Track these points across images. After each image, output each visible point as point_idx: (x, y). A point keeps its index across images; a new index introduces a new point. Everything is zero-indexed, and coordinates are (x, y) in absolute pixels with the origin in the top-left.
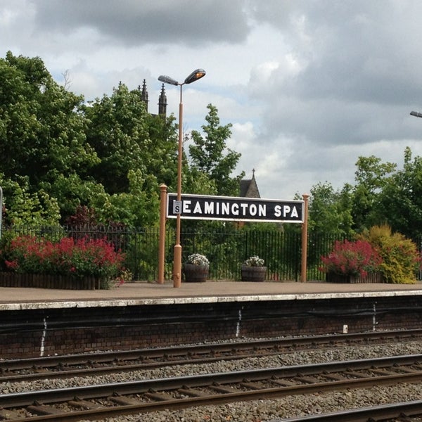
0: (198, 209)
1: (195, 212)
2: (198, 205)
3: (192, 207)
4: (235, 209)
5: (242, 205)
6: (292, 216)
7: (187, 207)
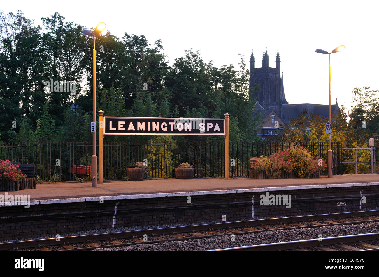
0: (131, 127)
1: (129, 129)
2: (131, 124)
3: (126, 126)
4: (164, 126)
5: (170, 123)
6: (215, 130)
7: (122, 126)
